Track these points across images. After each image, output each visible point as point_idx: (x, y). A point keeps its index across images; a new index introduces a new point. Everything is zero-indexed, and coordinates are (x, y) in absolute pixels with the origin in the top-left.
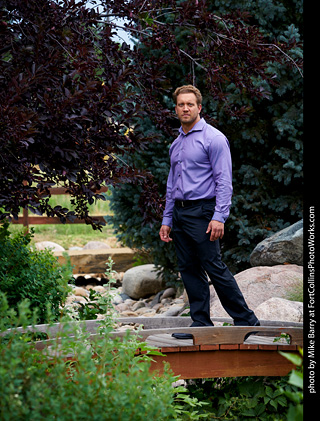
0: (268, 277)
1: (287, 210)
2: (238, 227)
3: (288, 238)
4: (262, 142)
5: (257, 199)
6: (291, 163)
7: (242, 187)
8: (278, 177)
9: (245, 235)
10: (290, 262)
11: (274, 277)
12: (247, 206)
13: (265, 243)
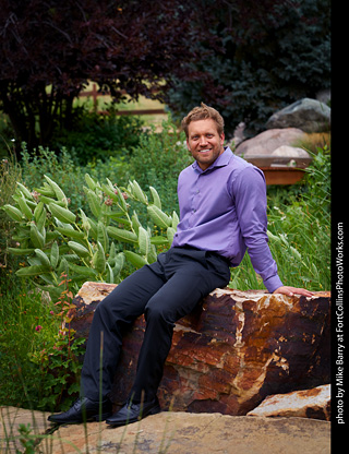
0: (279, 135)
1: (288, 96)
2: (258, 107)
3: (289, 112)
4: (271, 54)
5: (269, 90)
6: (290, 67)
7: (260, 82)
8: (282, 76)
9: (263, 112)
10: (291, 127)
11: (282, 135)
12: (263, 94)
13: (275, 116)
